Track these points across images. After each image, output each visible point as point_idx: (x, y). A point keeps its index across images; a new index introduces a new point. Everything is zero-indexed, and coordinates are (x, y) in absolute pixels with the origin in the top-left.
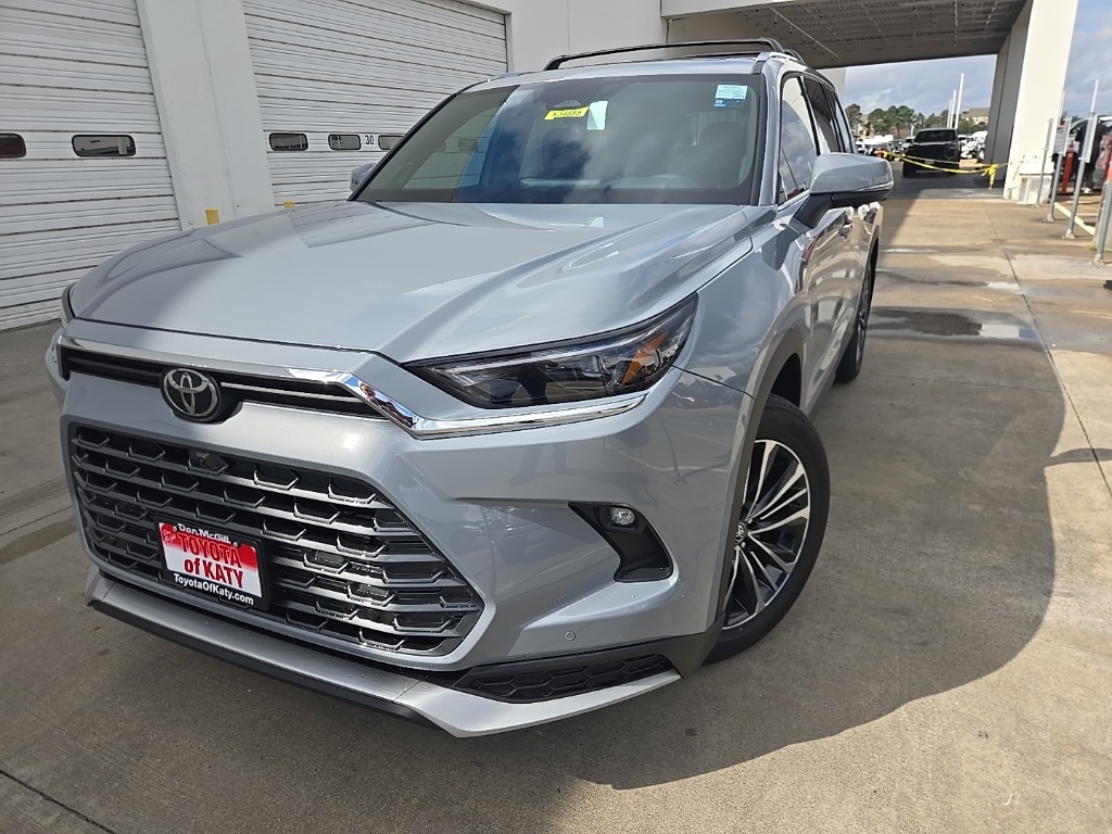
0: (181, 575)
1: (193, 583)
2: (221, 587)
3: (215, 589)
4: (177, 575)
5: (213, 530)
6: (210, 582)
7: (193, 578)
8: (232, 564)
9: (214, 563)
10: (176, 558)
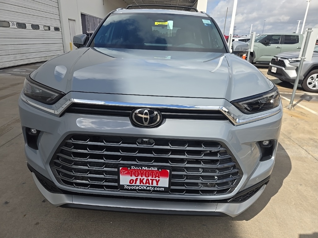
0: (128, 185)
1: (133, 188)
2: (148, 186)
3: (145, 188)
4: (125, 186)
5: (149, 166)
6: (142, 186)
7: (134, 186)
8: (155, 177)
9: (146, 178)
10: (125, 180)
